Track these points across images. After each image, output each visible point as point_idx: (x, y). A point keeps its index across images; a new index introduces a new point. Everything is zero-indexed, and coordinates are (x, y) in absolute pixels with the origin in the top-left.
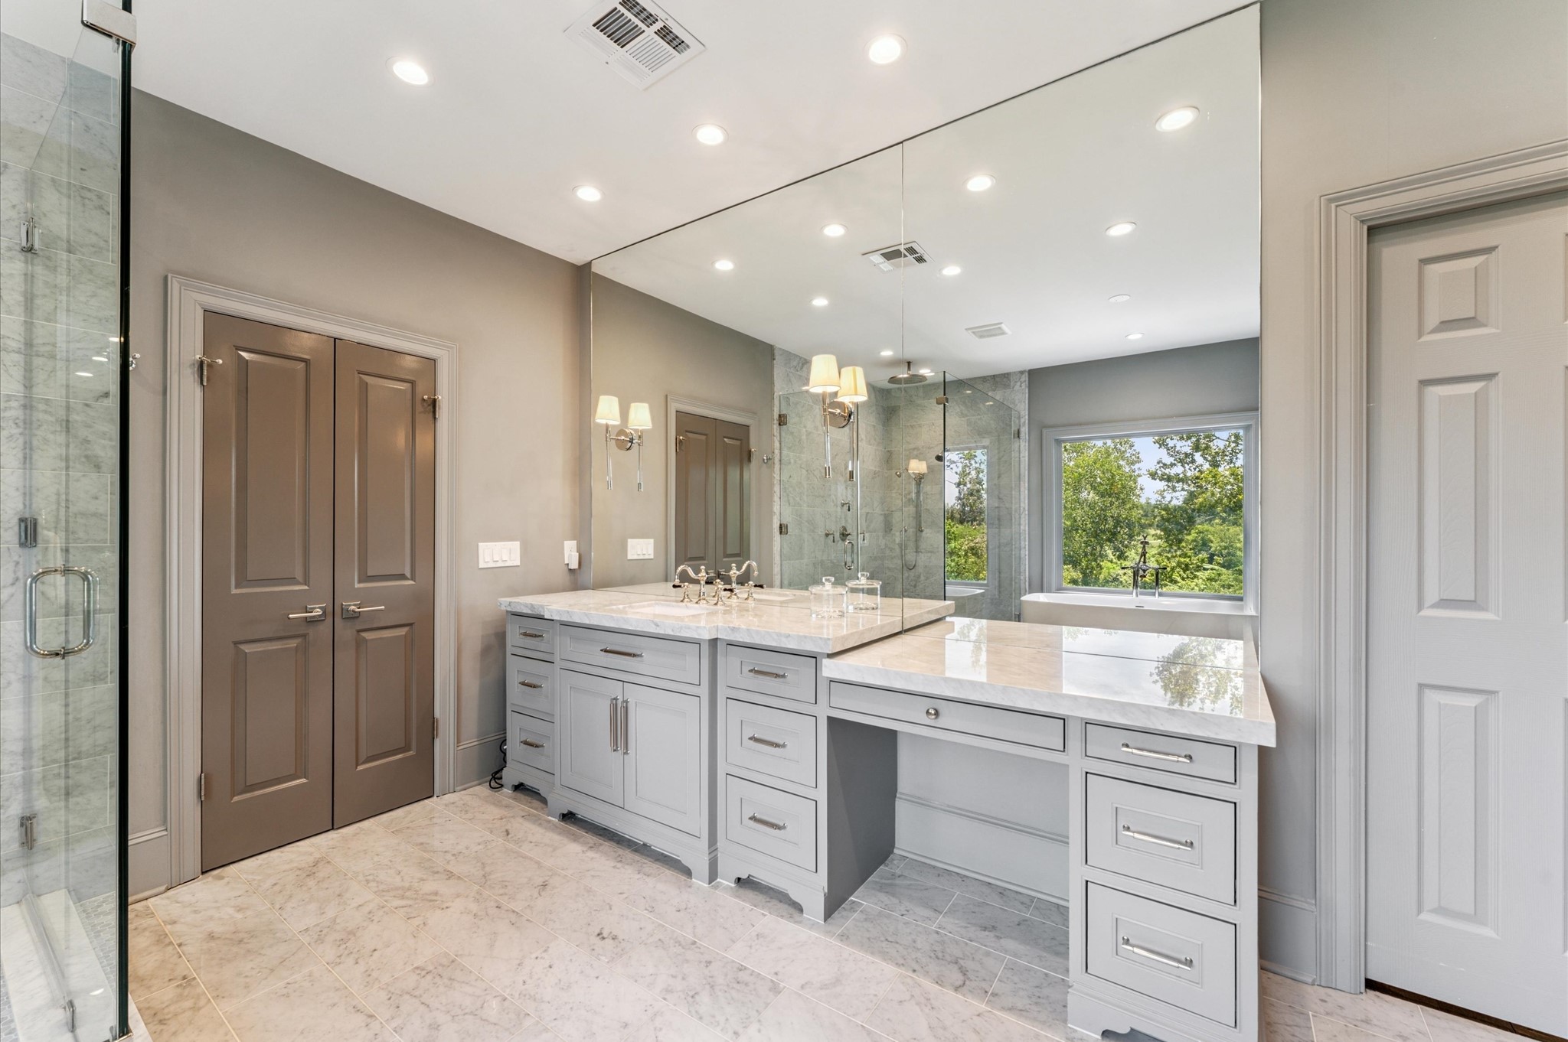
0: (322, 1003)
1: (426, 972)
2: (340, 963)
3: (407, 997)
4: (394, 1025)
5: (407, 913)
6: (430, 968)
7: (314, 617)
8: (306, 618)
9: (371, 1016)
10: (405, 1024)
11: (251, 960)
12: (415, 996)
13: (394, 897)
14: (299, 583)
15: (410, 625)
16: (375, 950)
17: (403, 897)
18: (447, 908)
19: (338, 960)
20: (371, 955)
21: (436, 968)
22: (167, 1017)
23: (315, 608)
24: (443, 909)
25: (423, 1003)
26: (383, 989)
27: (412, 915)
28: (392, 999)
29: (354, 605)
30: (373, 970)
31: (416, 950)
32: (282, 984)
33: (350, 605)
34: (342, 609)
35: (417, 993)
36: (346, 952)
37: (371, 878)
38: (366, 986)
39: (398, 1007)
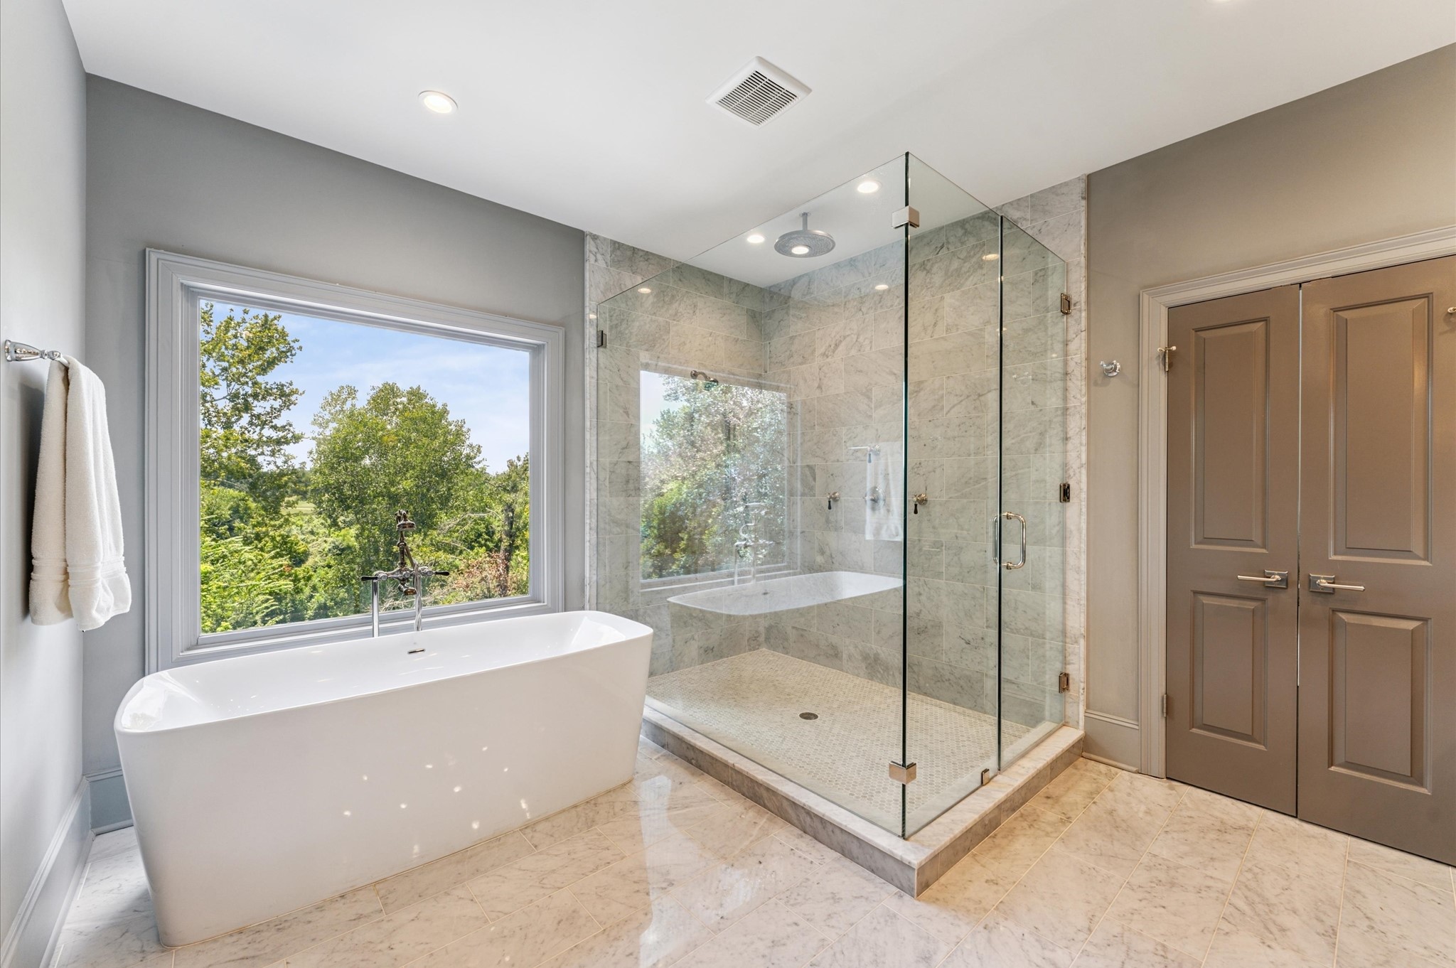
0: (1087, 894)
1: (1163, 954)
2: (1133, 890)
3: (1124, 948)
4: (1088, 948)
5: (1231, 915)
6: (1170, 956)
7: (1271, 582)
8: (1264, 582)
9: (1090, 930)
10: (1093, 956)
11: (1103, 840)
12: (1128, 955)
13: (1246, 897)
14: (1257, 546)
15: (1425, 620)
16: (1164, 907)
17: (1251, 904)
18: (1269, 946)
19: (1135, 888)
20: (1156, 907)
21: (1173, 961)
22: (1036, 826)
23: (1274, 574)
24: (1264, 943)
25: (1123, 963)
26: (1123, 928)
27: (1231, 920)
28: (1115, 938)
29: (1325, 578)
30: (1140, 914)
31: (1187, 938)
32: (1092, 865)
33: (1319, 578)
34: (1310, 580)
35: (1132, 954)
36: (1149, 890)
37: (1256, 870)
38: (1119, 915)
39: (1109, 945)
